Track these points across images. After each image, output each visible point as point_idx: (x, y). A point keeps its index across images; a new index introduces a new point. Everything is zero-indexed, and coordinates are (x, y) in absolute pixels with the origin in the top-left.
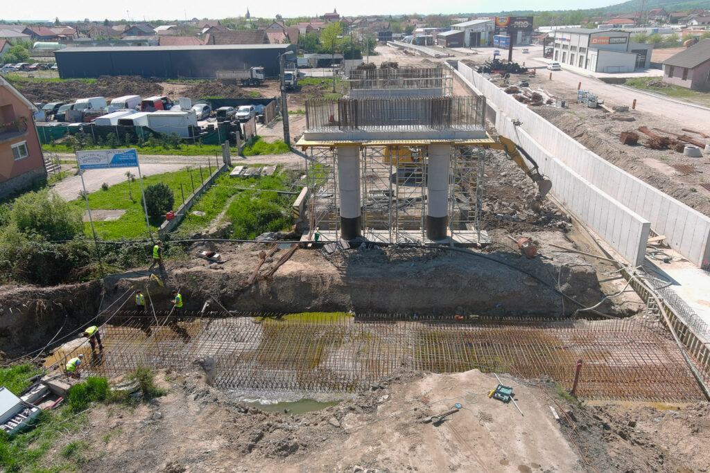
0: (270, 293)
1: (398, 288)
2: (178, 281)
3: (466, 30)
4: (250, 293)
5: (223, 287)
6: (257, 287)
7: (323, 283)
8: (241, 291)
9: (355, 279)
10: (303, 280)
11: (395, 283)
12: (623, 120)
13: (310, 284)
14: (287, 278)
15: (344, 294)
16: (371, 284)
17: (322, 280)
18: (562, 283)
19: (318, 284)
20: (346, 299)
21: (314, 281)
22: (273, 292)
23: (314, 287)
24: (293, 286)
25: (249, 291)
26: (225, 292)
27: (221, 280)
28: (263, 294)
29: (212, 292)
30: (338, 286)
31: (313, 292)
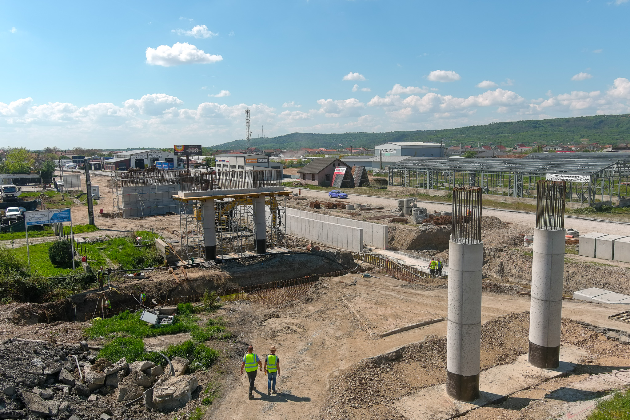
0: (191, 289)
1: (264, 274)
2: (128, 290)
3: (132, 157)
4: (178, 291)
5: (159, 290)
6: (181, 287)
7: (220, 279)
8: (172, 291)
9: (238, 274)
10: (208, 279)
11: (261, 271)
12: (301, 200)
13: (212, 281)
14: (198, 279)
15: (235, 283)
16: (248, 274)
17: (219, 277)
18: (339, 260)
19: (217, 280)
20: (237, 285)
21: (214, 279)
22: (192, 288)
23: (215, 282)
24: (203, 283)
25: (177, 290)
26: (162, 293)
27: (156, 286)
28: (187, 290)
29: (153, 294)
30: (229, 279)
31: (215, 285)
